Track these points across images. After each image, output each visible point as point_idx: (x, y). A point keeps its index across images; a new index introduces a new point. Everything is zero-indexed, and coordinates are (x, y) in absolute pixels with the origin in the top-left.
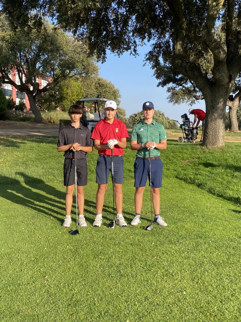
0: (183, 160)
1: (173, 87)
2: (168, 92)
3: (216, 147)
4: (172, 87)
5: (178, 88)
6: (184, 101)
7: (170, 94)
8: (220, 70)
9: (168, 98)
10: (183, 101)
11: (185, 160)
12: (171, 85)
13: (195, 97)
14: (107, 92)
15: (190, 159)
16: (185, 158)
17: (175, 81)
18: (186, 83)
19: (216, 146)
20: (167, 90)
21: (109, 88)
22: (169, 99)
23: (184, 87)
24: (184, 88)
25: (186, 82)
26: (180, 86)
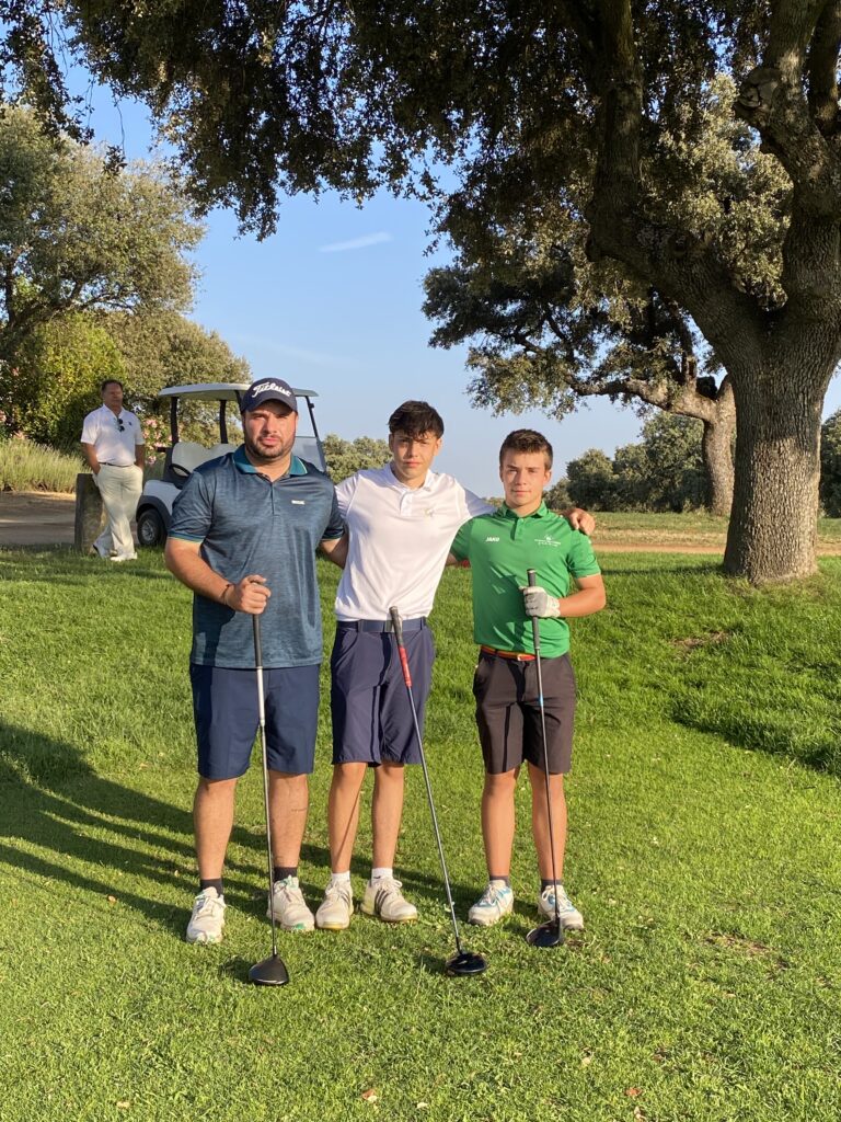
0: (669, 636)
1: (489, 349)
2: (470, 368)
3: (791, 578)
4: (485, 348)
5: (509, 353)
6: (536, 399)
7: (478, 373)
8: (818, 256)
9: (471, 390)
10: (532, 398)
11: (678, 639)
12: (481, 339)
13: (574, 383)
14: (201, 369)
15: (698, 632)
16: (675, 631)
17: (495, 325)
18: (537, 331)
19: (791, 574)
20: (466, 357)
21: (211, 355)
22: (475, 394)
23: (529, 347)
24: (530, 353)
25: (539, 328)
26: (517, 342)
